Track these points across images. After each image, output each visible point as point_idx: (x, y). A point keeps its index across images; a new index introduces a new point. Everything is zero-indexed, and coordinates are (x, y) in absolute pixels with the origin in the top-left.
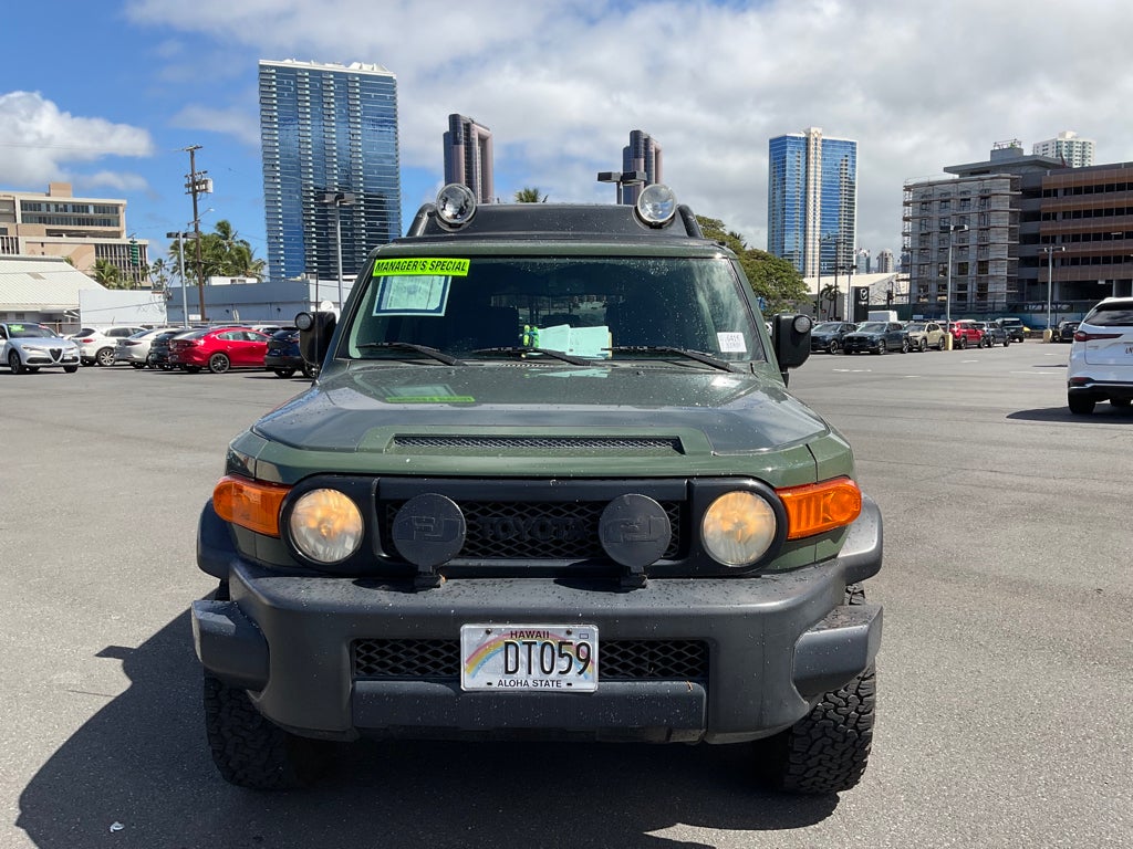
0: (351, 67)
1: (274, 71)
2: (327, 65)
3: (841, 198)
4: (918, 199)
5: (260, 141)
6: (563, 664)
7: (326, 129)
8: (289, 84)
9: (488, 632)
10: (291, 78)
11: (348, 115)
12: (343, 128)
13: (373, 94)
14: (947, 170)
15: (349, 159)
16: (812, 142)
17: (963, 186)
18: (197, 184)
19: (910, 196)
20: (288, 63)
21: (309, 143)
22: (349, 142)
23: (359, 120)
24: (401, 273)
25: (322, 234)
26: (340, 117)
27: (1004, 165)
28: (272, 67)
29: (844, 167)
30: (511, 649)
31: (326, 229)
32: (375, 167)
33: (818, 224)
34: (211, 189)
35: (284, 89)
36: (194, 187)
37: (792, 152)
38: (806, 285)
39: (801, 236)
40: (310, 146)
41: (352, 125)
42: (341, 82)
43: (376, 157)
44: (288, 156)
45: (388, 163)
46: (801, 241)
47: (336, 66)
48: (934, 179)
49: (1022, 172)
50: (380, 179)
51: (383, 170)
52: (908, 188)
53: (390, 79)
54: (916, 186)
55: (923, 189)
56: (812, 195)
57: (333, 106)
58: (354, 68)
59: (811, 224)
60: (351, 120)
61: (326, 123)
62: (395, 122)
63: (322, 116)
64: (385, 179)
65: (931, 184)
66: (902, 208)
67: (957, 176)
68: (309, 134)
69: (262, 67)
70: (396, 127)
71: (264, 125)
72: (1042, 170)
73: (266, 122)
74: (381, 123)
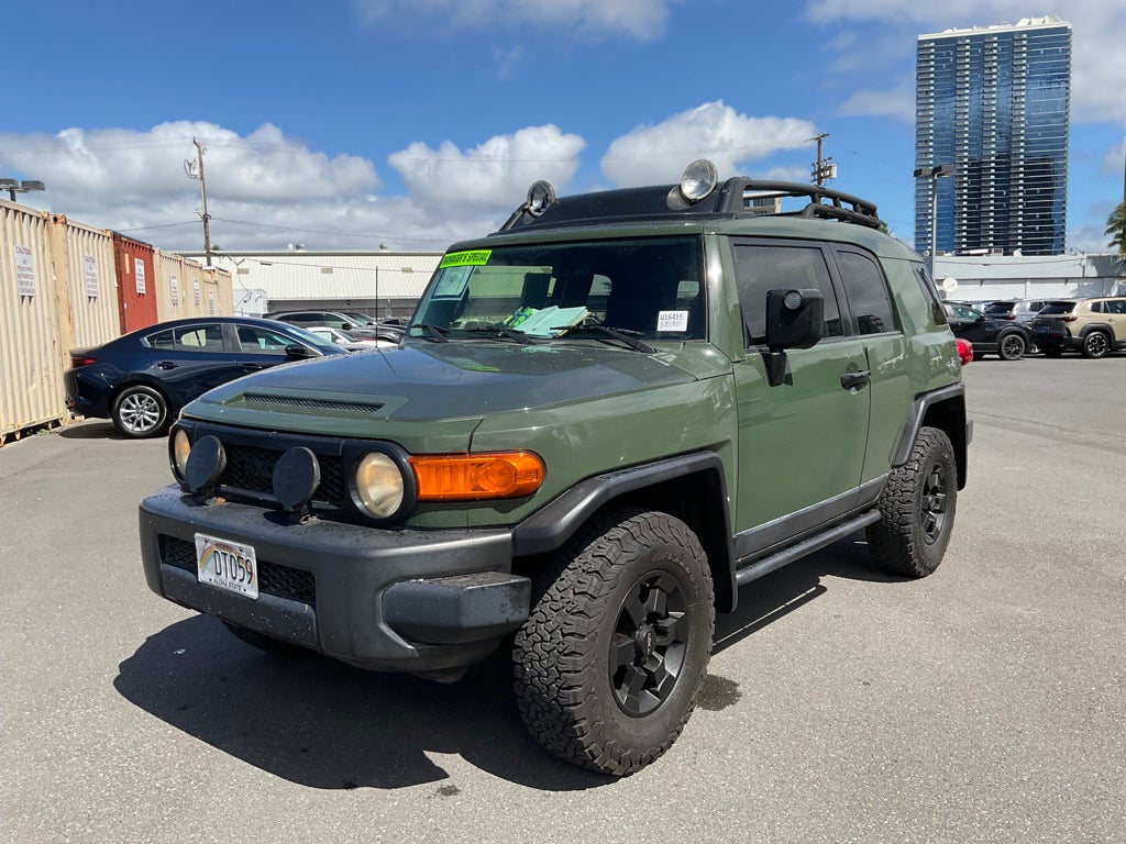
0: (1020, 24)
1: (933, 44)
2: (991, 27)
5: (915, 118)
7: (986, 96)
8: (948, 54)
10: (951, 48)
11: (1011, 76)
12: (1005, 92)
13: (1042, 50)
15: (1010, 124)
18: (823, 171)
20: (948, 33)
21: (966, 113)
22: (1010, 105)
23: (1024, 81)
25: (974, 208)
26: (1002, 81)
28: (931, 41)
31: (979, 201)
32: (1039, 130)
34: (834, 175)
35: (943, 61)
36: (819, 175)
40: (966, 116)
41: (1015, 88)
42: (1004, 43)
43: (1040, 117)
44: (943, 129)
45: (1055, 123)
47: (1002, 27)
50: (1044, 141)
51: (1050, 131)
53: (1065, 29)
57: (995, 70)
58: (1023, 24)
60: (1015, 82)
61: (986, 90)
62: (1068, 76)
63: (982, 83)
64: (1050, 141)
68: (967, 104)
69: (921, 42)
70: (1067, 82)
71: (920, 102)
73: (922, 98)
74: (1050, 80)
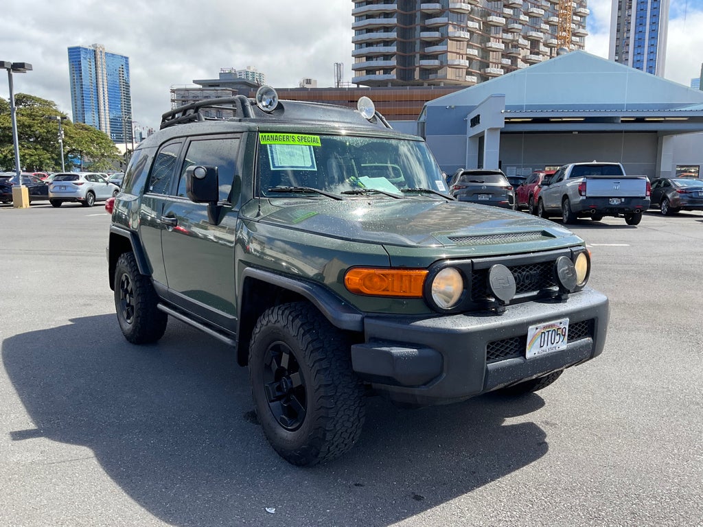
3: (122, 93)
4: (180, 98)
6: (557, 338)
9: (537, 329)
14: (195, 82)
16: (98, 53)
17: (207, 93)
19: (175, 96)
24: (280, 143)
27: (227, 83)
29: (121, 72)
30: (543, 335)
33: (107, 108)
37: (85, 58)
38: (117, 149)
39: (96, 115)
46: (97, 119)
48: (188, 87)
49: (238, 87)
52: (173, 91)
54: (177, 90)
55: (183, 92)
56: (102, 89)
59: (102, 108)
65: (187, 90)
66: (170, 103)
67: (201, 87)
72: (248, 88)
